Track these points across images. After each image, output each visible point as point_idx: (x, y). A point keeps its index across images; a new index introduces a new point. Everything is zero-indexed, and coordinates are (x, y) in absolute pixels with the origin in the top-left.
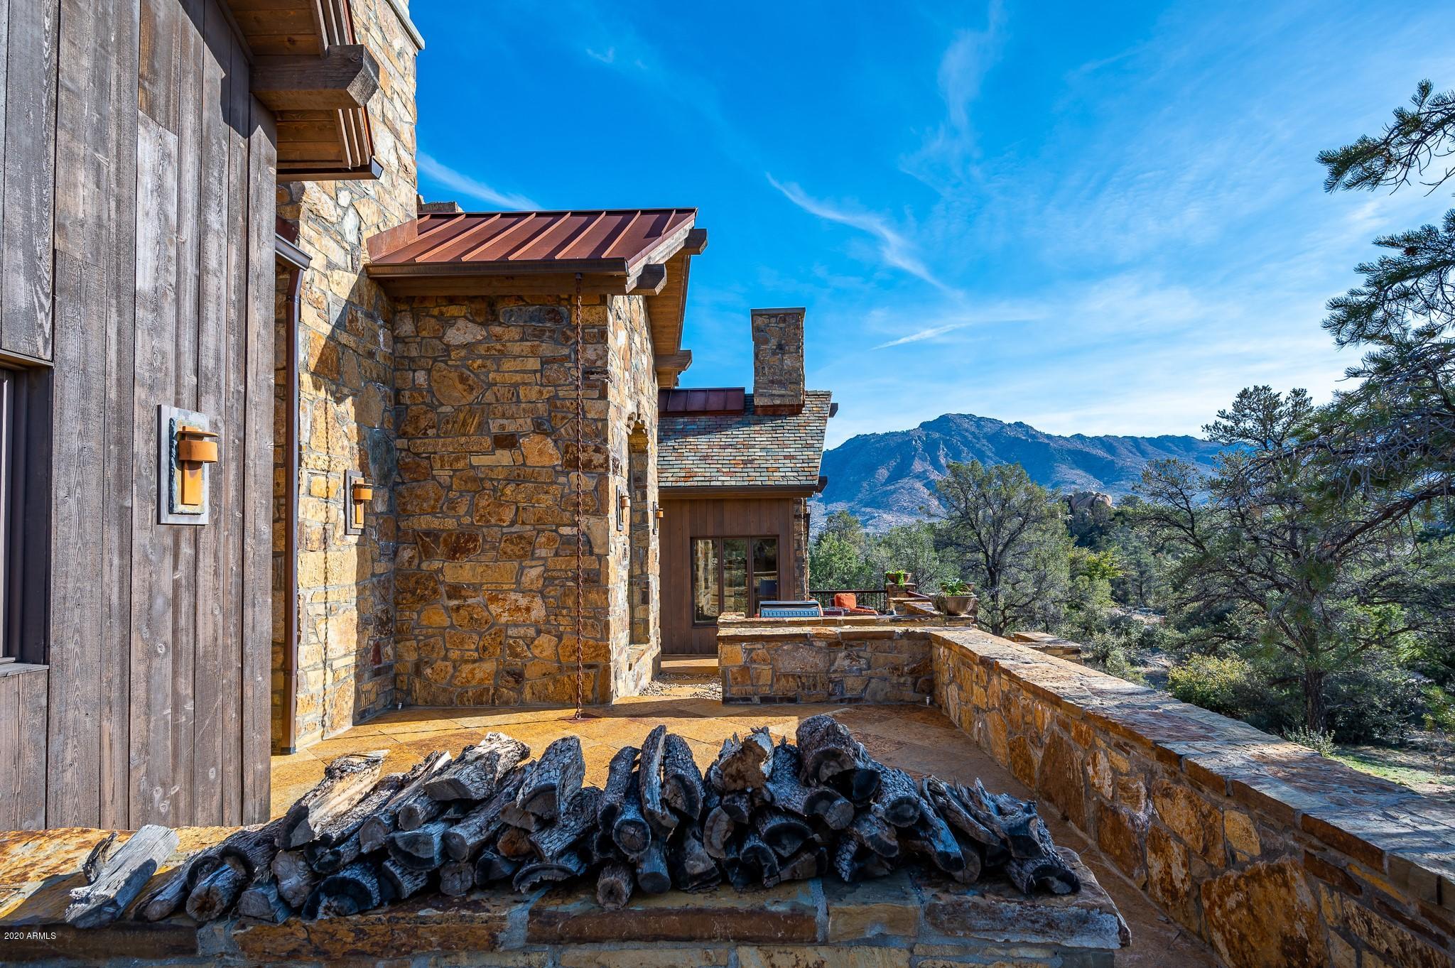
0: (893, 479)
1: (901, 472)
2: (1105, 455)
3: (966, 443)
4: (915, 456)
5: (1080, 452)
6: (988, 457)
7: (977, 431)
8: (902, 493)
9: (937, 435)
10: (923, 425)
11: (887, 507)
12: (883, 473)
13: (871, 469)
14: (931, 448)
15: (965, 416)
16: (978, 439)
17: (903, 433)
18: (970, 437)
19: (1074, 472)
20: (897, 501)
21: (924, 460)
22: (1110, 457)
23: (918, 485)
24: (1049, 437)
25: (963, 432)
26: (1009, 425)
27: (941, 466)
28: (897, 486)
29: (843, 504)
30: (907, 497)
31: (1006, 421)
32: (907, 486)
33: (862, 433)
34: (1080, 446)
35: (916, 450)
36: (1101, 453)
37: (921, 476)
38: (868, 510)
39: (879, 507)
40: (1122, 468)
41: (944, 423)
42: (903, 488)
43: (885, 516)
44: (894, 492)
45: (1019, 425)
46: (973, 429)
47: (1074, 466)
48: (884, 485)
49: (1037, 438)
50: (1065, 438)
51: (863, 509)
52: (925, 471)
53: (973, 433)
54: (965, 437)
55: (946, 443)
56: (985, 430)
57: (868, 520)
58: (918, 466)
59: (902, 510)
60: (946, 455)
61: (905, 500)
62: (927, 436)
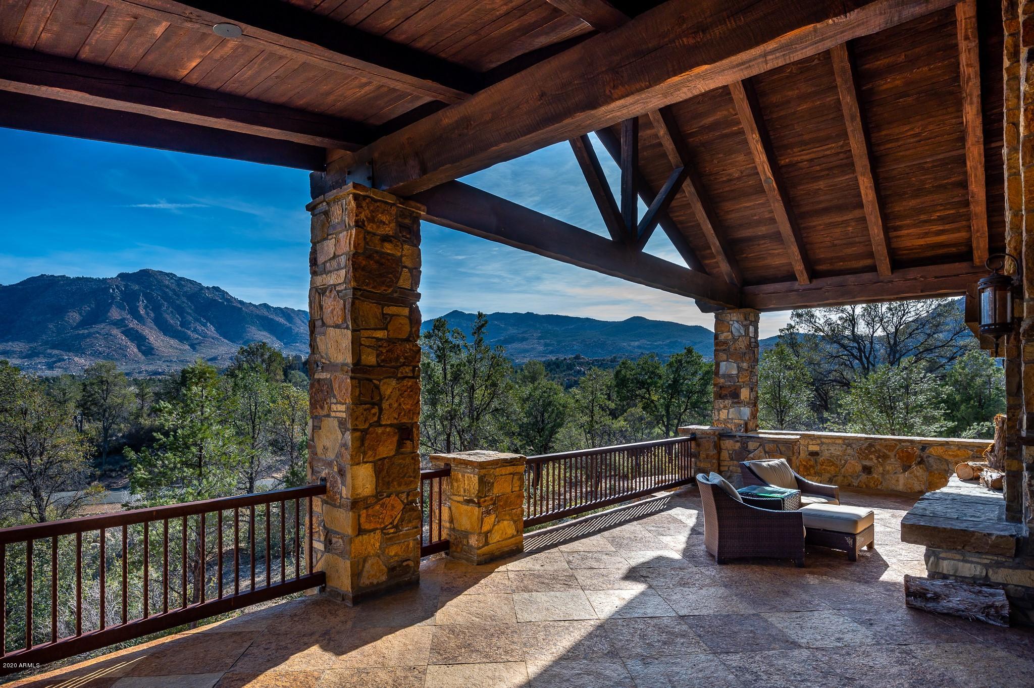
0: (84, 324)
1: (96, 317)
2: (285, 322)
3: (166, 297)
4: (111, 304)
5: (266, 318)
6: (188, 313)
7: (177, 289)
8: (96, 338)
9: (137, 287)
10: (122, 276)
11: (81, 352)
12: (74, 317)
13: (59, 311)
14: (129, 300)
15: (168, 275)
16: (178, 296)
17: (98, 281)
18: (171, 294)
19: (262, 333)
20: (92, 346)
21: (122, 308)
22: (289, 325)
23: (115, 332)
24: (241, 302)
25: (164, 288)
26: (208, 288)
27: (141, 316)
28: (92, 330)
29: (21, 344)
30: (102, 342)
31: (205, 284)
32: (102, 332)
33: (49, 273)
34: (266, 314)
35: (113, 298)
36: (282, 320)
37: (119, 324)
38: (56, 352)
39: (69, 351)
40: (297, 333)
41: (144, 275)
42: (98, 333)
43: (76, 359)
44: (89, 335)
45: (216, 289)
46: (174, 286)
47: (261, 328)
48: (77, 328)
49: (231, 302)
50: (255, 306)
51: (49, 351)
52: (123, 320)
53: (174, 290)
54: (165, 293)
55: (146, 296)
56: (185, 289)
57: (55, 362)
58: (115, 314)
59: (97, 354)
60: (146, 307)
61: (100, 345)
62: (126, 286)
